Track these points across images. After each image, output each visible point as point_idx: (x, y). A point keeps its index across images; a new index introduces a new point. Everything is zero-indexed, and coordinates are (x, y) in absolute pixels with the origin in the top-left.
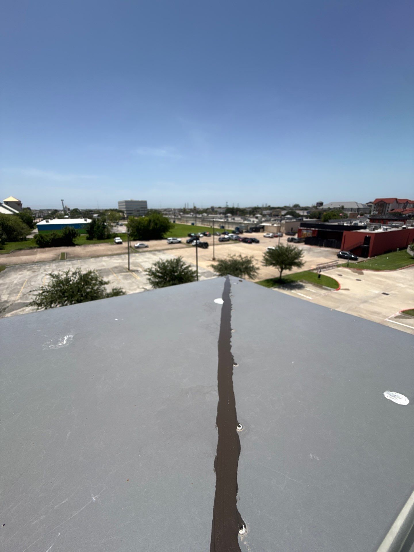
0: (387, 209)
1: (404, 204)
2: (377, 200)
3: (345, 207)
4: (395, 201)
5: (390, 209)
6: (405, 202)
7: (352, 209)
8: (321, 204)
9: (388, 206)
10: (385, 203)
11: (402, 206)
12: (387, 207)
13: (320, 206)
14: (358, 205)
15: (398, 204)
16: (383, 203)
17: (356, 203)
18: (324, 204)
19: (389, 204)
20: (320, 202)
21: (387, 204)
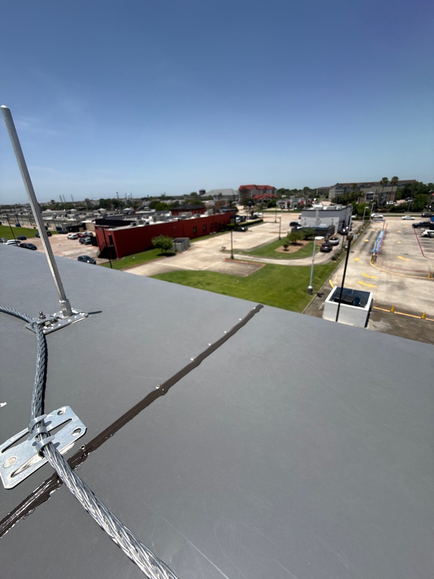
0: (249, 195)
1: (263, 190)
2: (241, 186)
3: (223, 194)
4: (255, 188)
5: (251, 196)
6: (263, 188)
7: (229, 196)
8: (203, 192)
9: (249, 192)
10: (247, 189)
11: (262, 192)
12: (249, 194)
13: (203, 194)
14: (233, 193)
15: (258, 191)
16: (245, 190)
17: (232, 190)
18: (206, 192)
19: (250, 190)
20: (202, 190)
21: (248, 190)
